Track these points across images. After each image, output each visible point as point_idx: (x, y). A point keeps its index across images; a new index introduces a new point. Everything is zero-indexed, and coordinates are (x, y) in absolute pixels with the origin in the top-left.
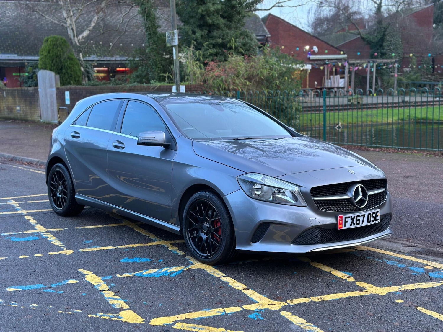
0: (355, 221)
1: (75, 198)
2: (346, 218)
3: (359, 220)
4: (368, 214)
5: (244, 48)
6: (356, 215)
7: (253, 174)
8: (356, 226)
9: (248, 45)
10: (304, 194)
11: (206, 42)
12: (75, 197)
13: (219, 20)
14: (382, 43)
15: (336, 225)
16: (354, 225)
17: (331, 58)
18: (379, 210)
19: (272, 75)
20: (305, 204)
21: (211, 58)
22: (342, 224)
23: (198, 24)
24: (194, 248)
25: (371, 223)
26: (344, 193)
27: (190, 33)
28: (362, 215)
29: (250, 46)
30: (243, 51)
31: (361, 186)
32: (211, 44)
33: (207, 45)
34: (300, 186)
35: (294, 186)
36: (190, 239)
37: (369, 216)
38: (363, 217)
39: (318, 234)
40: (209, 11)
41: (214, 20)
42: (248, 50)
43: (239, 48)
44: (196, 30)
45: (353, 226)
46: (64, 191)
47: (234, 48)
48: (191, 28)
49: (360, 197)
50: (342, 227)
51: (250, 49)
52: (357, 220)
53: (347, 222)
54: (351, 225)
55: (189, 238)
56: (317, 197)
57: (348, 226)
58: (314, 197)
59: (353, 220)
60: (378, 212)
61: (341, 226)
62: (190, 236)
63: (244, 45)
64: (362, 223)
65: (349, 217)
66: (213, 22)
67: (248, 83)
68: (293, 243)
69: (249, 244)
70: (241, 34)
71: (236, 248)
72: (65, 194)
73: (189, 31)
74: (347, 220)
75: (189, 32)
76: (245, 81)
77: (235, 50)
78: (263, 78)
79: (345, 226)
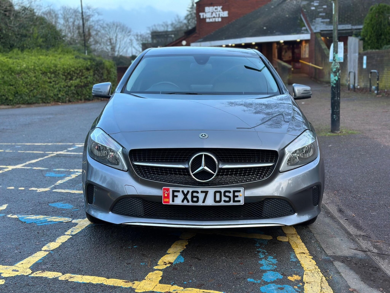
0: (189, 197)
2: (174, 191)
3: (197, 197)
4: (215, 192)
6: (191, 190)
8: (191, 203)
16: (188, 202)
18: (242, 189)
20: (126, 168)
22: (168, 197)
25: (222, 203)
28: (202, 192)
34: (123, 147)
37: (218, 194)
38: (204, 194)
39: (139, 207)
45: (185, 203)
50: (169, 202)
52: (193, 197)
53: (177, 196)
54: (183, 201)
56: (140, 161)
57: (178, 202)
58: (136, 161)
59: (185, 195)
60: (240, 191)
61: (167, 200)
64: (204, 202)
65: (179, 191)
68: (112, 212)
74: (176, 194)
79: (173, 201)
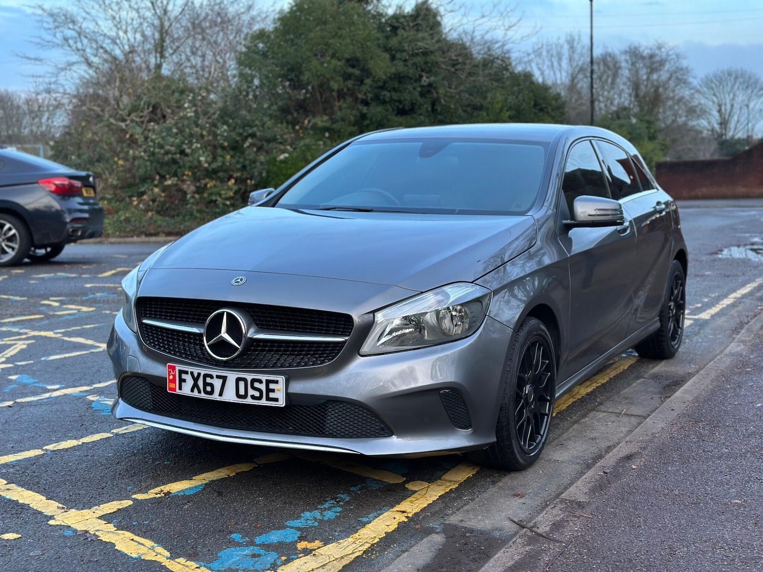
0: (200, 383)
2: (180, 372)
3: (212, 385)
4: (238, 379)
6: (203, 372)
8: (203, 396)
16: (199, 391)
18: (279, 378)
20: (136, 328)
22: (174, 381)
25: (249, 401)
28: (218, 377)
37: (242, 384)
38: (221, 381)
45: (196, 394)
49: (224, 335)
50: (175, 389)
52: (206, 384)
53: (184, 381)
54: (192, 390)
56: (150, 318)
57: (186, 390)
58: (146, 317)
59: (196, 380)
60: (274, 382)
61: (172, 386)
64: (221, 394)
65: (186, 373)
74: (184, 376)
79: (180, 388)
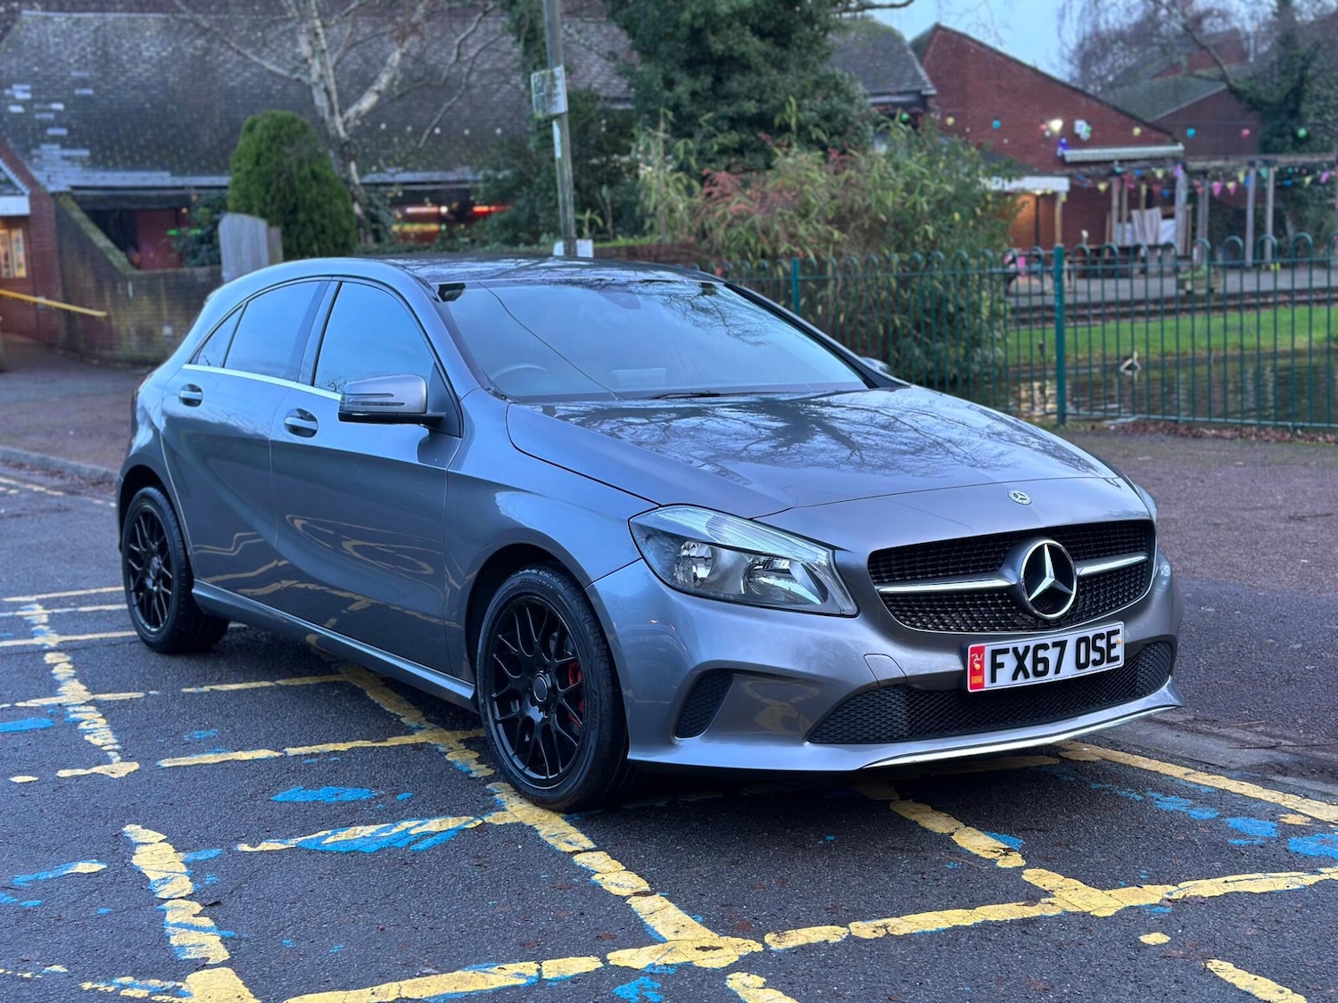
0: (1028, 663)
1: (191, 594)
2: (995, 653)
3: (1045, 661)
4: (1079, 641)
5: (826, 125)
6: (1032, 643)
7: (682, 508)
8: (1033, 680)
9: (840, 116)
10: (845, 574)
11: (708, 111)
12: (194, 591)
13: (747, 43)
14: (1298, 104)
15: (961, 675)
16: (1027, 676)
17: (1131, 156)
18: (1119, 625)
19: (914, 207)
20: (850, 607)
21: (725, 160)
22: (981, 672)
23: (683, 57)
24: (511, 753)
25: (1091, 670)
26: (992, 569)
27: (658, 84)
28: (1055, 645)
29: (845, 120)
30: (824, 138)
31: (1050, 547)
32: (723, 117)
33: (711, 122)
34: (833, 548)
35: (815, 549)
36: (500, 726)
37: (1083, 646)
38: (1058, 650)
39: (898, 710)
40: (716, 15)
41: (731, 43)
42: (840, 134)
43: (811, 127)
44: (678, 75)
45: (1021, 681)
46: (164, 574)
47: (794, 127)
48: (661, 70)
49: (1048, 581)
50: (981, 685)
51: (845, 131)
52: (1036, 661)
53: (1002, 665)
54: (1015, 677)
55: (496, 722)
56: (893, 582)
57: (1004, 680)
58: (882, 583)
59: (1020, 659)
60: (1116, 632)
61: (977, 680)
62: (498, 716)
63: (828, 117)
64: (1057, 671)
65: (1005, 651)
66: (730, 49)
67: (837, 235)
68: (812, 740)
69: (668, 743)
70: (817, 84)
71: (629, 757)
72: (168, 583)
73: (652, 80)
74: (1000, 659)
75: (655, 84)
76: (829, 228)
77: (798, 135)
78: (883, 217)
79: (993, 680)
